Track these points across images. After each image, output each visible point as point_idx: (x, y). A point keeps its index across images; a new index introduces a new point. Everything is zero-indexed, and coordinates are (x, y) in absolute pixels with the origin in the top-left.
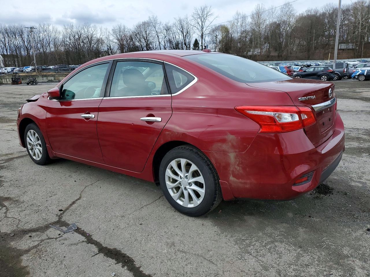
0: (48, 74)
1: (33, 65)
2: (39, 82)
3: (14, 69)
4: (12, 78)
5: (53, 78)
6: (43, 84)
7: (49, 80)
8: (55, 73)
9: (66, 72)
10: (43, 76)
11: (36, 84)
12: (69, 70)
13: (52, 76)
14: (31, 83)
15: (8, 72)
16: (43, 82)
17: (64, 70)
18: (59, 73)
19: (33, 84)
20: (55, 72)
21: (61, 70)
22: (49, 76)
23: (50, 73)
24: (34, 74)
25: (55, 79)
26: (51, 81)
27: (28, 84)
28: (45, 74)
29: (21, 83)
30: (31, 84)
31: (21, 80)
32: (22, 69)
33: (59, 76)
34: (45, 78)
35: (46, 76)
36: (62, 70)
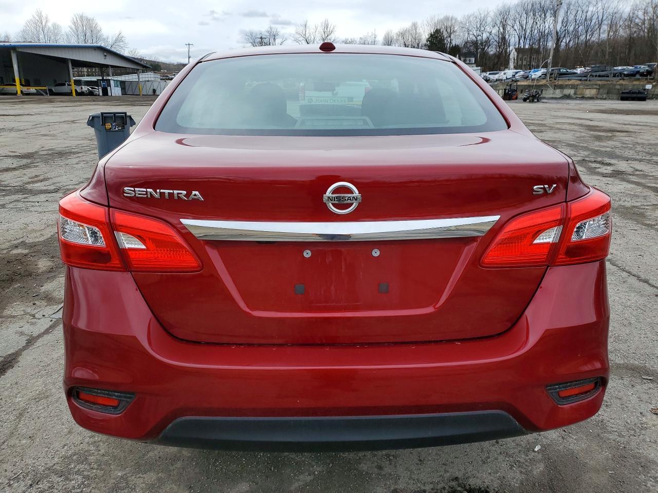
0: (567, 83)
1: (545, 66)
2: (544, 98)
3: (517, 73)
4: (505, 90)
5: (572, 92)
6: (550, 101)
7: (565, 95)
8: (579, 82)
9: (600, 80)
10: (556, 87)
11: (538, 101)
12: (608, 77)
13: (573, 87)
14: (531, 98)
15: (507, 79)
16: (552, 98)
17: (599, 76)
18: (587, 82)
19: (532, 101)
20: (580, 80)
21: (593, 76)
22: (567, 86)
23: (570, 83)
24: (543, 82)
25: (575, 94)
26: (568, 97)
27: (525, 100)
28: (560, 83)
29: (516, 98)
30: (530, 102)
31: (519, 92)
32: (526, 74)
33: (586, 87)
34: (558, 91)
35: (561, 87)
36: (596, 76)
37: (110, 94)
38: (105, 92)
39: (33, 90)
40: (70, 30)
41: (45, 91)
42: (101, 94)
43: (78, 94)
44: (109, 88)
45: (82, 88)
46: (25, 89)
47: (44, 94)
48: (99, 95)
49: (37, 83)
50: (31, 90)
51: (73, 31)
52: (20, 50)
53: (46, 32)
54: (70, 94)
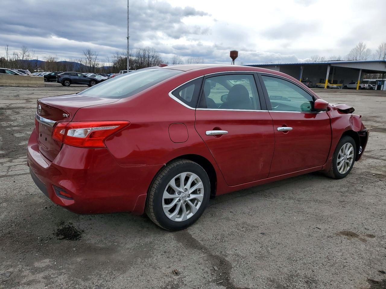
37: (382, 89)
38: (379, 88)
39: (335, 86)
40: (376, 52)
41: (340, 87)
42: (376, 89)
43: (360, 88)
44: (382, 86)
45: (364, 85)
46: (330, 85)
47: (339, 88)
48: (374, 90)
49: (335, 82)
50: (334, 86)
51: (378, 53)
52: (333, 65)
53: (361, 54)
54: (355, 89)
